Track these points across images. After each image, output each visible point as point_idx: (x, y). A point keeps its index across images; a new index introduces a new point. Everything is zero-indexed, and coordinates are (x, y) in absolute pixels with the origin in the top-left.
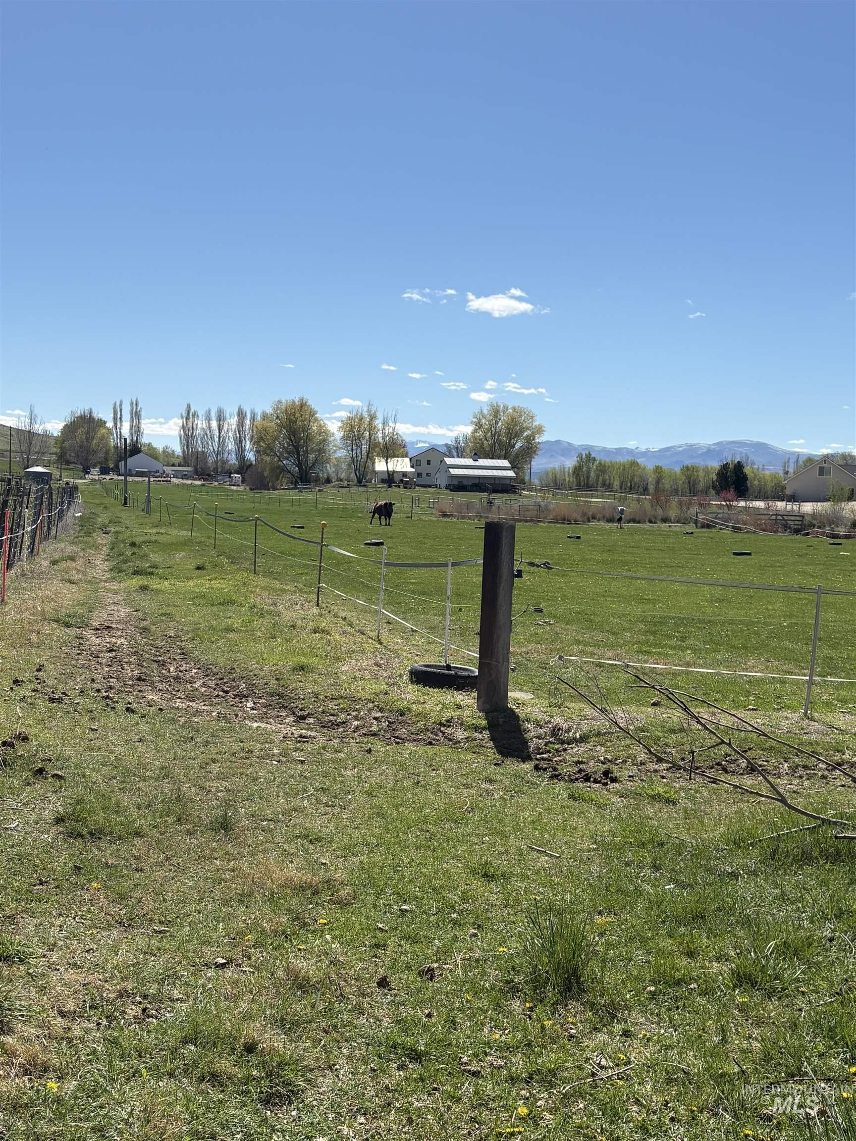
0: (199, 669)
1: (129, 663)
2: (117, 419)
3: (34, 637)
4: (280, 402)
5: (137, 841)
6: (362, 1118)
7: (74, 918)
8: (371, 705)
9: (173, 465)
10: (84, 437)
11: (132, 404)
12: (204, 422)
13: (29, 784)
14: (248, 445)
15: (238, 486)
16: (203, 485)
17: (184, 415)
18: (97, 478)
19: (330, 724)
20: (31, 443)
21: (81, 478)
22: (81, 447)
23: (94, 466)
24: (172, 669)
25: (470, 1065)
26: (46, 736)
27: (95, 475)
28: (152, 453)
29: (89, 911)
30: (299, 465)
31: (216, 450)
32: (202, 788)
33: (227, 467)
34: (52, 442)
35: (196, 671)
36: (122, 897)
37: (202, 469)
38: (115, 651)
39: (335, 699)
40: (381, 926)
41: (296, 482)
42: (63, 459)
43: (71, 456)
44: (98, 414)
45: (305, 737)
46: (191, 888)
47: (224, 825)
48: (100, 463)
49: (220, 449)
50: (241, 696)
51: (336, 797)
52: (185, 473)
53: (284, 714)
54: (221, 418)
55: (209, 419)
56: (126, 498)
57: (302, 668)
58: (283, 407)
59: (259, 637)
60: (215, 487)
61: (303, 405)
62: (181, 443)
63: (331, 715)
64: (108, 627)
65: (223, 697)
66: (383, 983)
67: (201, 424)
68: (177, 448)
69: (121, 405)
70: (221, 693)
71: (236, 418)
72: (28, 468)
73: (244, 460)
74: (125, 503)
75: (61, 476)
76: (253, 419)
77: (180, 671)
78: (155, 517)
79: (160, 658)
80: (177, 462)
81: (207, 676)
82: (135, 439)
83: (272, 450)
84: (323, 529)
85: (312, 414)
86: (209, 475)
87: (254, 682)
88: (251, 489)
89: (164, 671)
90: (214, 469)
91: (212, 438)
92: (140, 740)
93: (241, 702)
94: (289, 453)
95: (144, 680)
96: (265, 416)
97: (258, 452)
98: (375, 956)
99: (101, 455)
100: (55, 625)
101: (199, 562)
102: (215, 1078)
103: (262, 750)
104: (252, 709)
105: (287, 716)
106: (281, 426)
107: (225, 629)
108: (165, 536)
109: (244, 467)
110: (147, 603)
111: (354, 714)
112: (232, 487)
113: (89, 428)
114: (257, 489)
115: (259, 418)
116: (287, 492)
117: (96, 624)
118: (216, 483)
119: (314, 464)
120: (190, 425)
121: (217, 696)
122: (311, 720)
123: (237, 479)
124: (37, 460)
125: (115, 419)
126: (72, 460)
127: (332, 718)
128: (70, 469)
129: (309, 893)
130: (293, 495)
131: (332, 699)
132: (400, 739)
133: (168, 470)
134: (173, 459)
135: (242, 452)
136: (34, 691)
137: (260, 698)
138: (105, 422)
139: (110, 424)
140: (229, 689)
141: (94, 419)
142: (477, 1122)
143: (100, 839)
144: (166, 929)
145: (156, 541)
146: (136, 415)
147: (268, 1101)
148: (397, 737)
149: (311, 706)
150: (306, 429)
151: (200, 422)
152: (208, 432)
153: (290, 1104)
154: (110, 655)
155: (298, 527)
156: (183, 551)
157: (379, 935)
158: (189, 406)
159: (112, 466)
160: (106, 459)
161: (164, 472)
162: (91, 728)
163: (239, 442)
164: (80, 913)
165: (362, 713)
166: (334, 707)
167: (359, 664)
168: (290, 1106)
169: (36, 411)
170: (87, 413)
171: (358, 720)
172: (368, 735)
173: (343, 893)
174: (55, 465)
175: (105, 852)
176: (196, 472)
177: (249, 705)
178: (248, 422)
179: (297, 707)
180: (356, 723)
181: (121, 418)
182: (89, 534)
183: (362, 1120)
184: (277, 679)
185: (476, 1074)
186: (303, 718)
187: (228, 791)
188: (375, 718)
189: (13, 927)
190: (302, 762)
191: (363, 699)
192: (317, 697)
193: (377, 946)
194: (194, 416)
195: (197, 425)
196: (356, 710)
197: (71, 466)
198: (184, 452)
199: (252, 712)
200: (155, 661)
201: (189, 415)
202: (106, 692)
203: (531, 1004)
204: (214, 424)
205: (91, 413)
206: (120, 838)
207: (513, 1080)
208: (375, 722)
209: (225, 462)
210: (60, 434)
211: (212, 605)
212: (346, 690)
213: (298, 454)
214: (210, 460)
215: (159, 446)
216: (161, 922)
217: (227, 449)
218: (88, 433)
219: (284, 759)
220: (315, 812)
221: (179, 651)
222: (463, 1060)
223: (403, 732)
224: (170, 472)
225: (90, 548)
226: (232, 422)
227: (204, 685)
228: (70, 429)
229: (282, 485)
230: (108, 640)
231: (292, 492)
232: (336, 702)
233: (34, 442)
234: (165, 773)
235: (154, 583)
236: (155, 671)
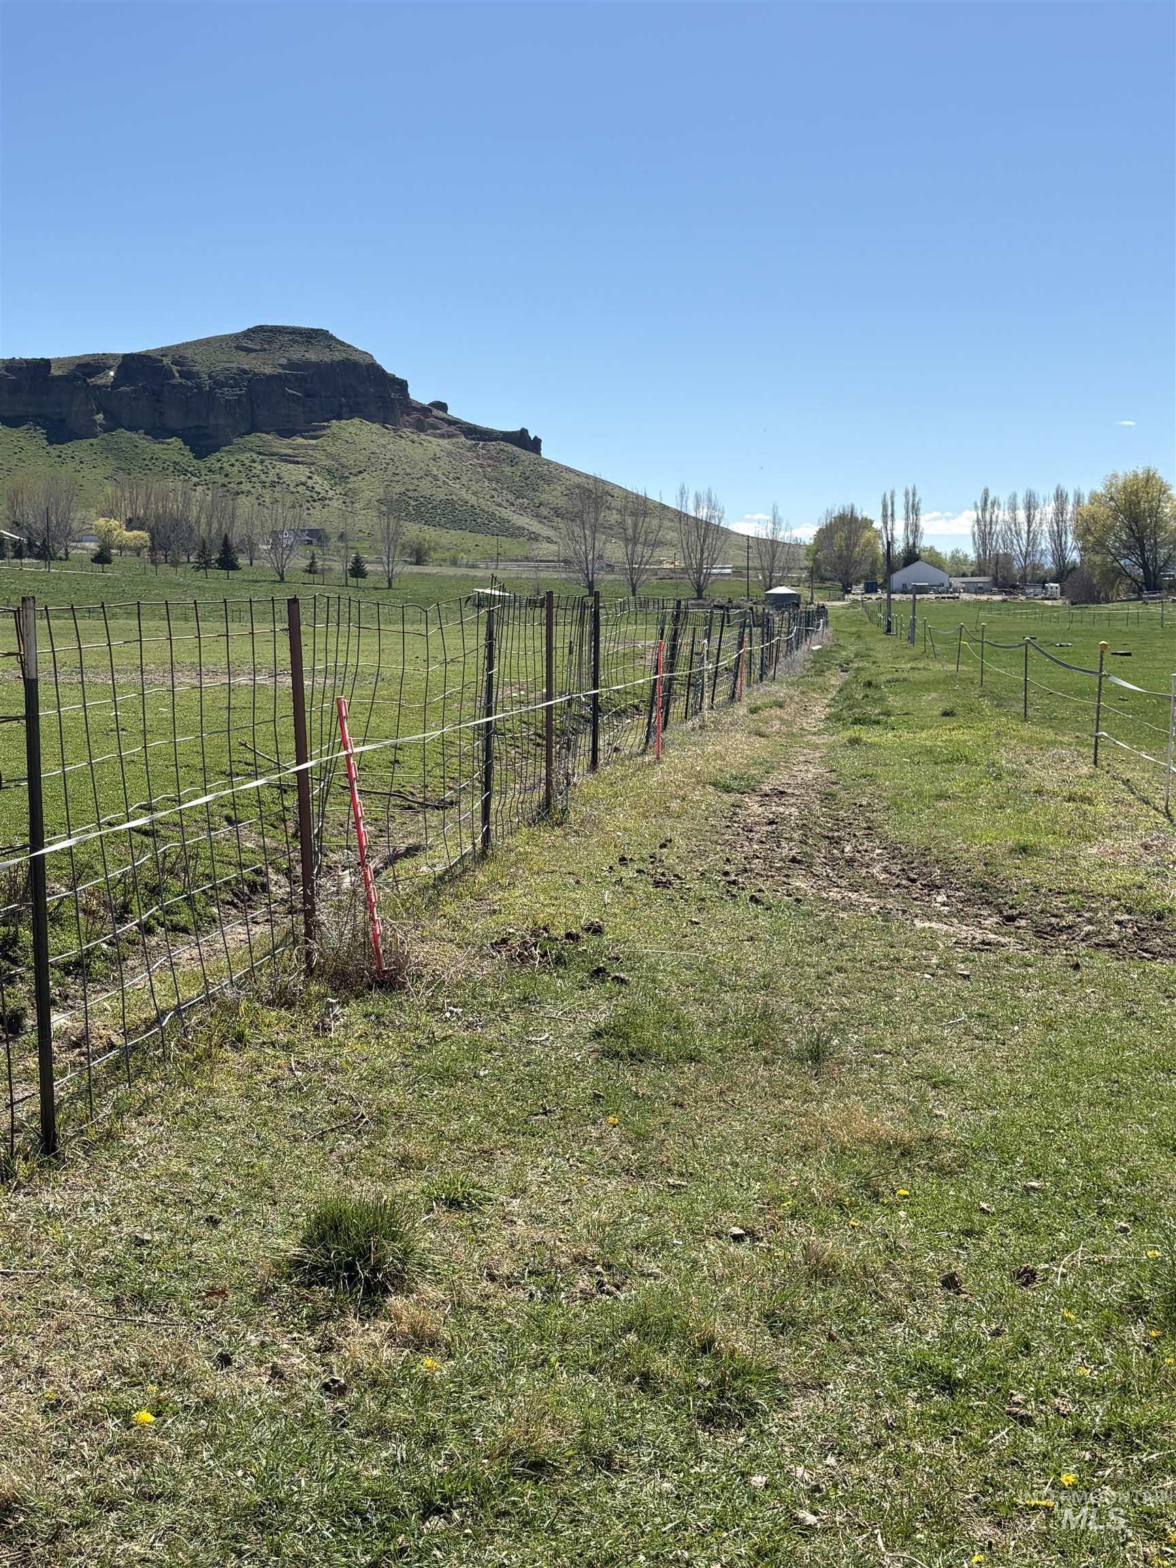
0: (885, 848)
1: (791, 839)
2: (887, 515)
3: (675, 805)
4: (1115, 476)
5: (690, 1069)
6: (833, 1459)
7: (568, 1159)
8: (1115, 903)
9: (964, 575)
10: (843, 544)
11: (907, 494)
12: (1006, 512)
13: (583, 988)
14: (1070, 540)
15: (1055, 599)
16: (1004, 601)
17: (979, 504)
18: (859, 598)
19: (1049, 929)
20: (774, 556)
21: (839, 600)
22: (839, 557)
23: (858, 582)
24: (848, 849)
25: (1024, 1407)
26: (629, 929)
27: (858, 594)
28: (935, 561)
29: (591, 1152)
30: (1144, 566)
31: (1024, 550)
32: (808, 1005)
33: (1040, 573)
34: (803, 552)
35: (881, 851)
36: (642, 1137)
37: (1004, 578)
38: (777, 823)
39: (1064, 893)
40: (984, 1205)
41: (1141, 590)
42: (817, 576)
43: (826, 570)
44: (862, 511)
45: (989, 944)
46: (739, 1133)
47: (816, 1054)
48: (864, 577)
49: (1030, 548)
50: (933, 887)
51: (995, 1027)
52: (979, 585)
53: (985, 913)
54: (1030, 506)
55: (1013, 508)
56: (889, 623)
57: (1024, 849)
58: (1120, 483)
59: (982, 806)
60: (1022, 603)
61: (1149, 479)
62: (975, 543)
63: (1055, 916)
64: (782, 793)
65: (907, 888)
66: (950, 1282)
67: (1002, 515)
68: (970, 552)
69: (892, 497)
70: (904, 882)
71: (1053, 504)
72: (770, 588)
73: (1064, 562)
74: (889, 630)
75: (812, 598)
76: (1078, 502)
77: (858, 852)
78: (919, 648)
79: (836, 834)
80: (968, 569)
81: (893, 858)
82: (911, 542)
83: (1103, 545)
84: (1102, 652)
85: (1163, 490)
86: (1014, 587)
87: (953, 868)
88: (1073, 604)
89: (835, 851)
90: (1021, 578)
91: (1018, 534)
92: (751, 939)
93: (929, 895)
94: (1129, 548)
95: (799, 862)
96: (1094, 498)
97: (1083, 549)
98: (960, 1246)
99: (866, 567)
100: (710, 789)
101: (947, 706)
102: (646, 1381)
103: (914, 958)
104: (944, 904)
105: (990, 915)
106: (1116, 510)
107: (937, 796)
108: (924, 672)
109: (1064, 573)
110: (851, 762)
111: (1087, 915)
112: (1046, 602)
113: (850, 532)
114: (1082, 602)
115: (1086, 501)
116: (1125, 605)
117: (766, 788)
118: (1023, 598)
119: (1166, 562)
120: (988, 518)
121: (898, 886)
122: (1023, 923)
123: (1054, 590)
124: (782, 578)
125: (885, 516)
126: (828, 575)
127: (1053, 920)
128: (826, 588)
129: (896, 1153)
130: (1133, 608)
131: (1059, 893)
132: (1150, 953)
133: (957, 582)
134: (964, 567)
135: (1062, 551)
136: (639, 871)
137: (958, 889)
138: (872, 522)
139: (878, 525)
140: (916, 877)
141: (856, 519)
142: (992, 1485)
143: (641, 1061)
144: (683, 1183)
145: (905, 680)
146: (913, 509)
147: (709, 1419)
148: (1146, 951)
149: (1026, 903)
150: (1154, 512)
151: (1001, 513)
152: (1013, 526)
153: (741, 1426)
154: (769, 828)
155: (1122, 654)
156: (935, 691)
157: (976, 1217)
158: (986, 492)
159: (880, 581)
160: (873, 573)
161: (951, 585)
162: (691, 921)
163: (1057, 537)
164: (577, 1154)
165: (1100, 914)
166: (1060, 905)
167: (1116, 845)
168: (740, 1430)
169: (780, 513)
170: (848, 512)
171: (1092, 924)
172: (1103, 946)
173: (948, 1156)
174: (807, 584)
175: (642, 1080)
176: (995, 582)
177: (939, 899)
178: (1070, 508)
179: (1006, 903)
180: (1089, 928)
181: (892, 515)
182: (820, 673)
183: (831, 1460)
184: (986, 864)
185: (1026, 1421)
186: (1011, 919)
187: (845, 1010)
188: (1119, 923)
189: (486, 1164)
190: (966, 977)
191: (1106, 894)
192: (1037, 891)
193: (968, 1233)
194: (993, 504)
195: (997, 517)
196: (1090, 910)
197: (828, 584)
198: (979, 556)
199: (942, 908)
200: (828, 837)
201: (986, 503)
202: (736, 875)
203: (1159, 1333)
204: (1021, 515)
205: (852, 512)
206: (668, 1061)
207: (1078, 1434)
208: (1117, 927)
209: (1036, 567)
210: (812, 542)
211: (936, 763)
212: (1082, 882)
213: (1143, 550)
214: (1016, 565)
215: (945, 550)
216: (681, 1175)
217: (1039, 548)
218: (848, 538)
219: (941, 972)
220: (955, 1045)
221: (865, 825)
222: (1015, 1399)
223: (1157, 942)
224: (959, 585)
225: (814, 690)
226: (1048, 510)
227: (885, 870)
228: (826, 534)
229: (1119, 595)
230: (774, 809)
231: (1131, 605)
232: (1064, 898)
233: (778, 554)
234: (767, 983)
235: (869, 735)
236: (823, 851)
